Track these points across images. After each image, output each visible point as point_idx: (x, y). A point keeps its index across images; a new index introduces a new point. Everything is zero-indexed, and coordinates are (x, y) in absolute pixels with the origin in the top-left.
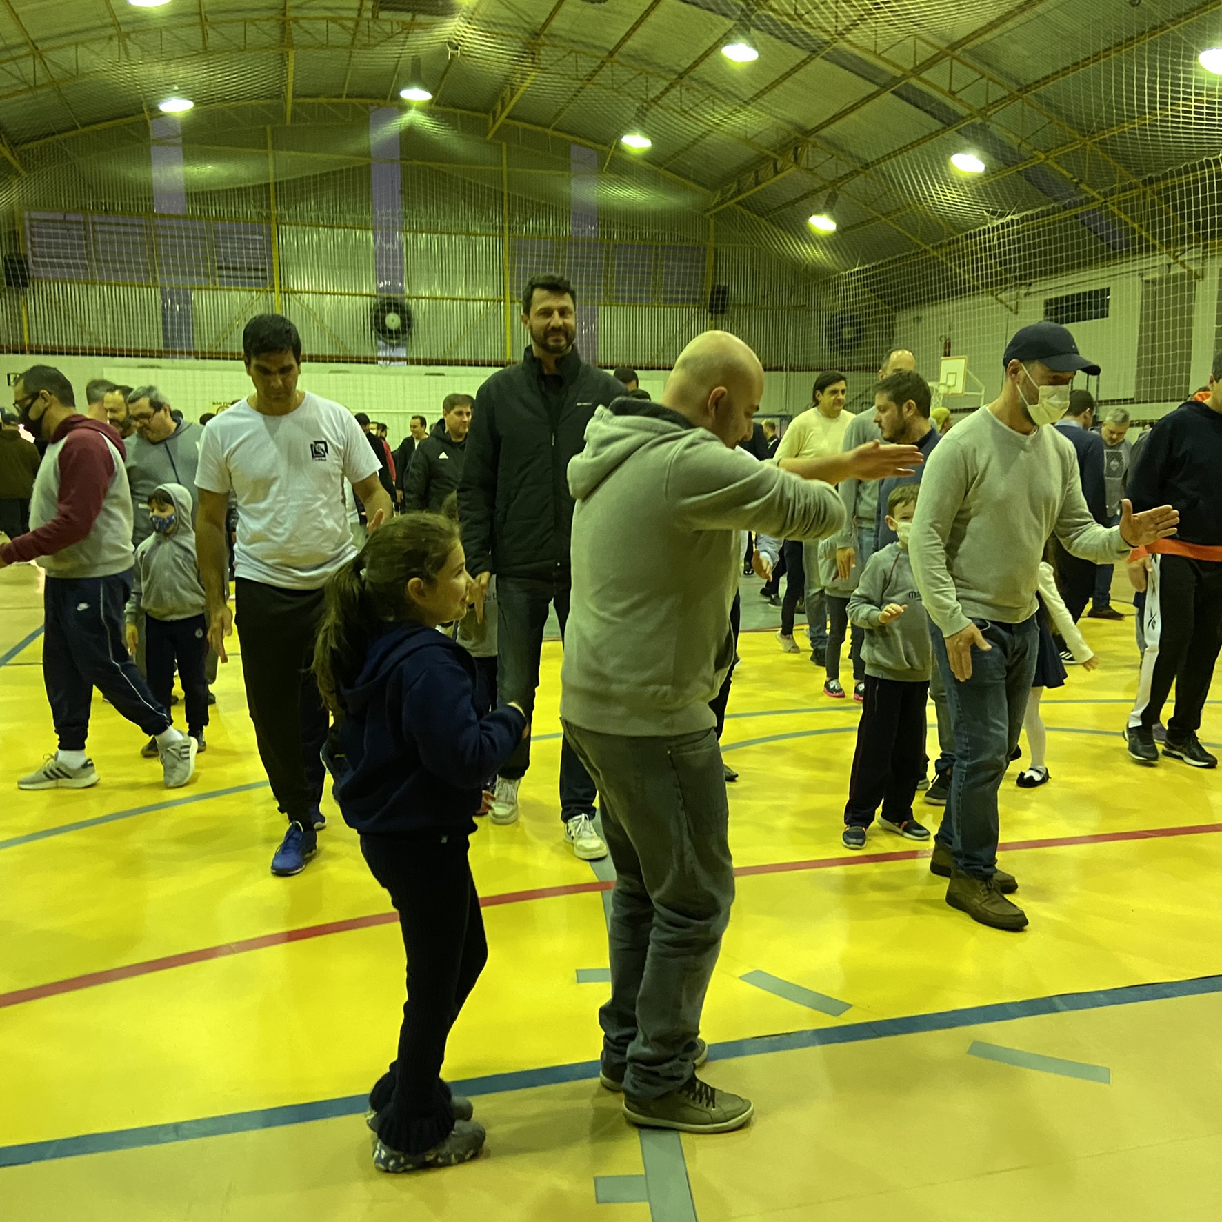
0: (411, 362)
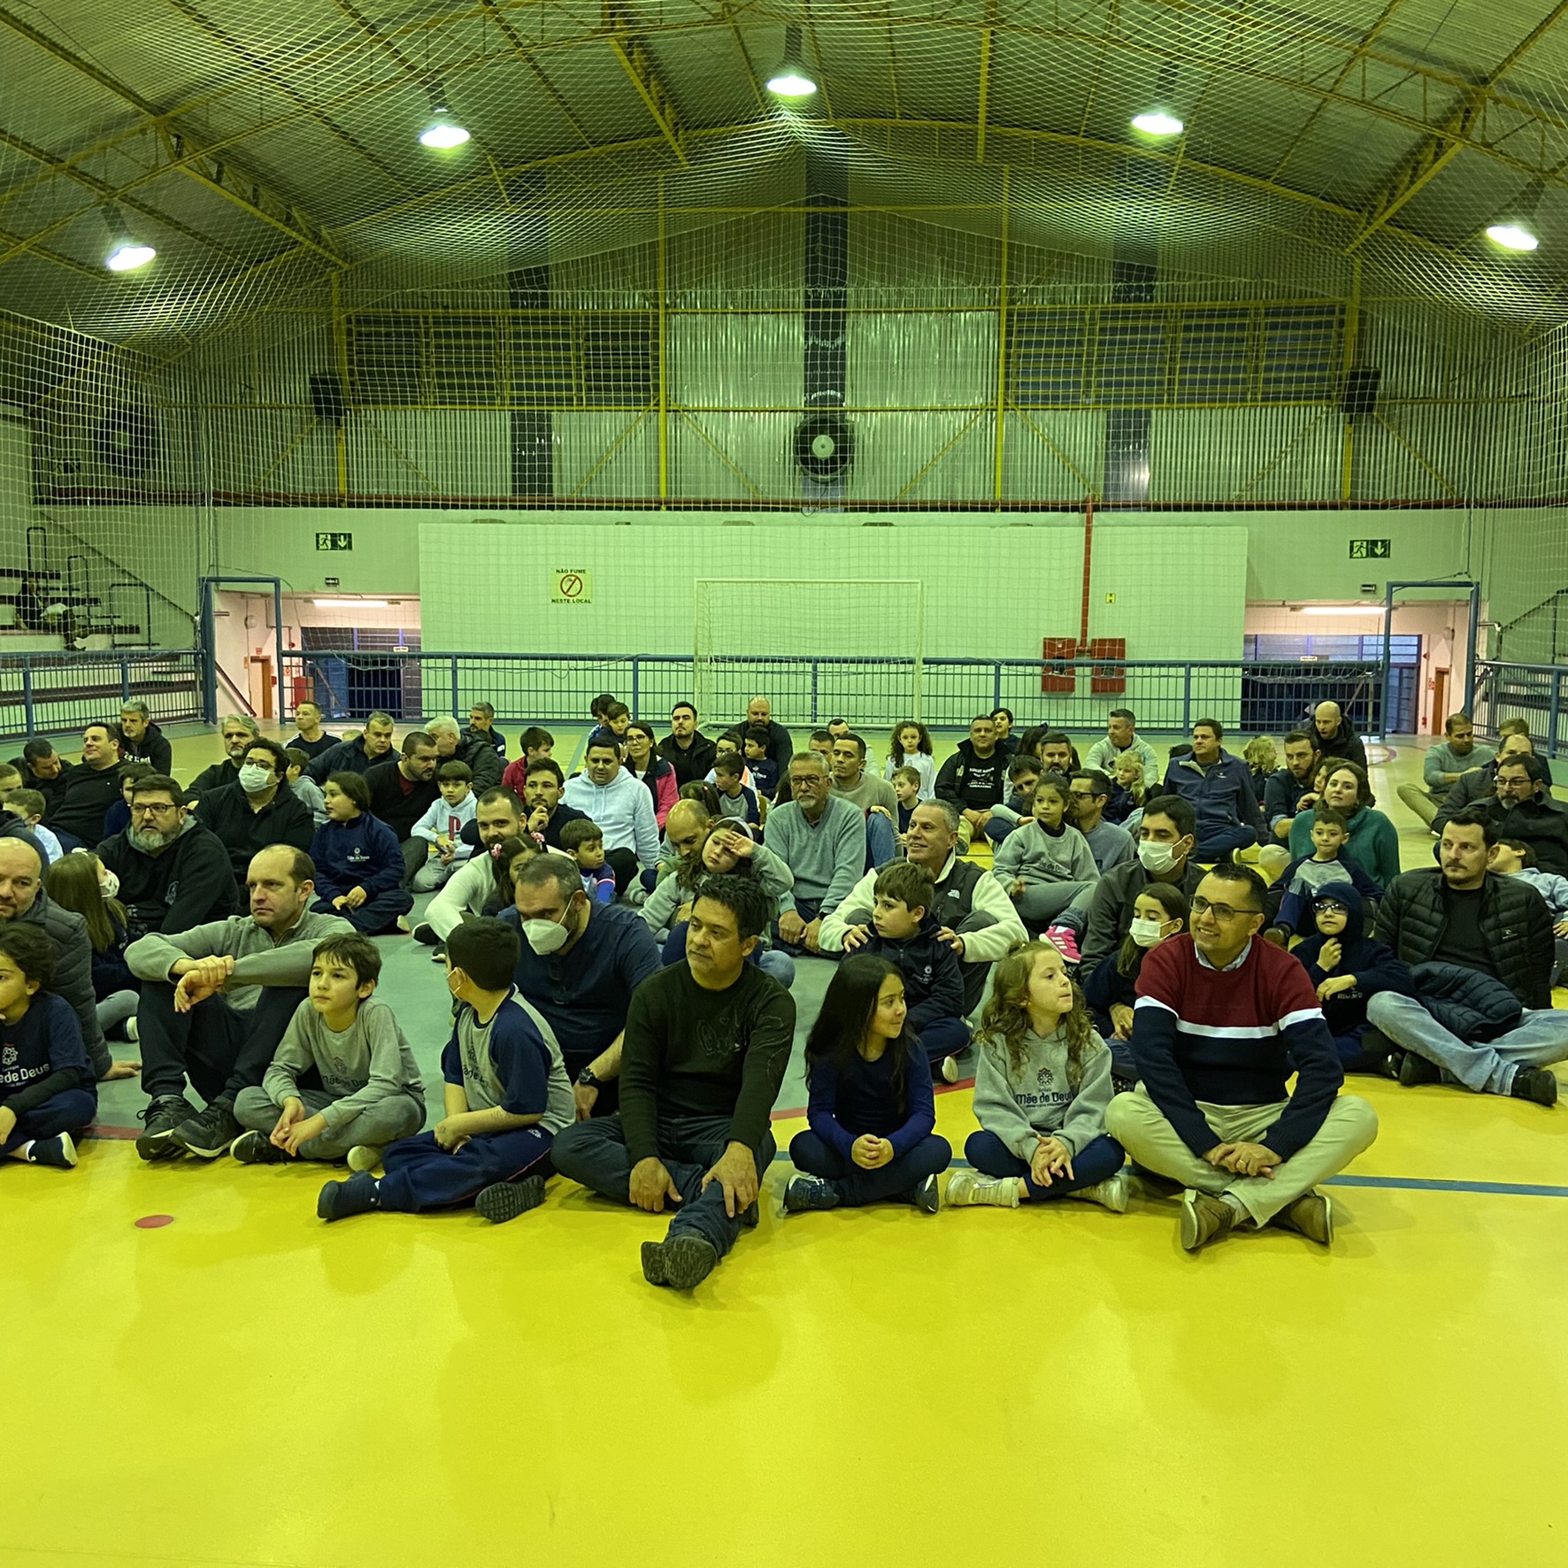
0: (849, 507)
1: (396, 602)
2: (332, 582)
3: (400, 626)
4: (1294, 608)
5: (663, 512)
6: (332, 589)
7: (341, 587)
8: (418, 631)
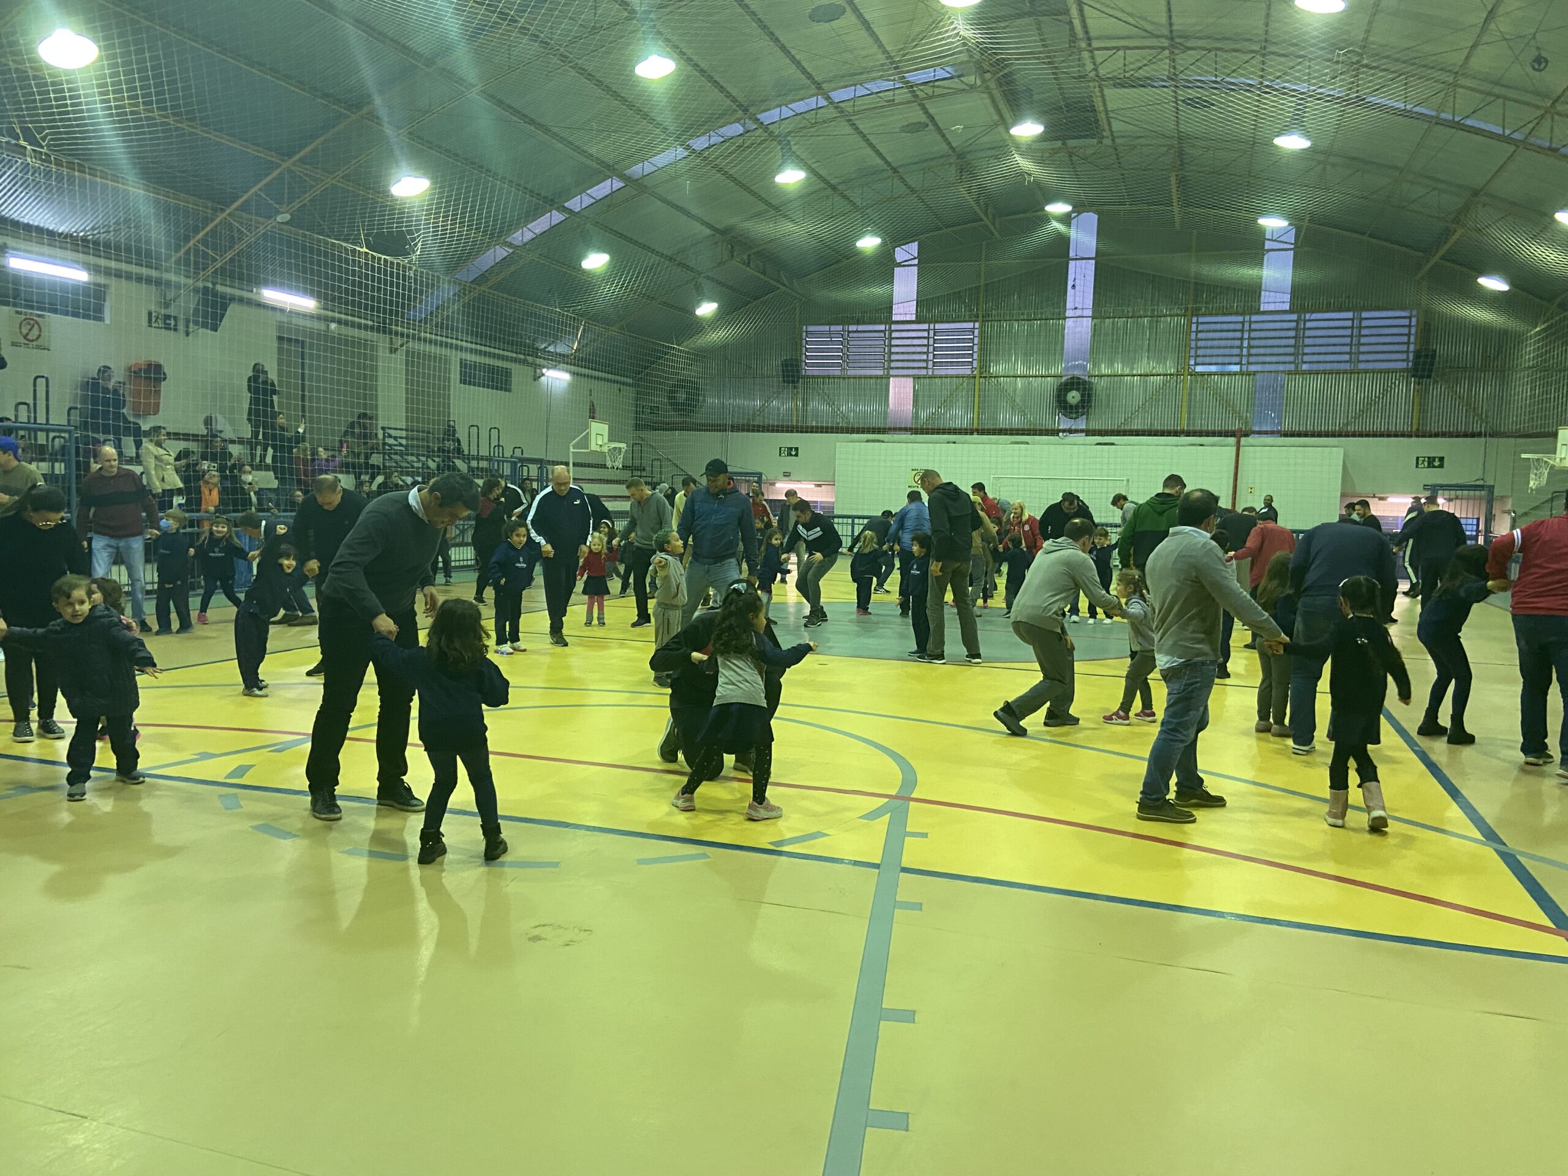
0: (1089, 433)
1: (820, 486)
2: (787, 475)
3: (819, 500)
4: (1381, 499)
5: (975, 436)
6: (786, 478)
7: (792, 477)
8: (833, 503)
